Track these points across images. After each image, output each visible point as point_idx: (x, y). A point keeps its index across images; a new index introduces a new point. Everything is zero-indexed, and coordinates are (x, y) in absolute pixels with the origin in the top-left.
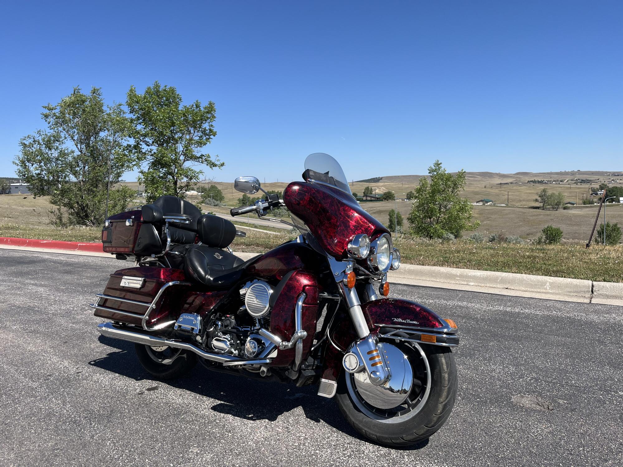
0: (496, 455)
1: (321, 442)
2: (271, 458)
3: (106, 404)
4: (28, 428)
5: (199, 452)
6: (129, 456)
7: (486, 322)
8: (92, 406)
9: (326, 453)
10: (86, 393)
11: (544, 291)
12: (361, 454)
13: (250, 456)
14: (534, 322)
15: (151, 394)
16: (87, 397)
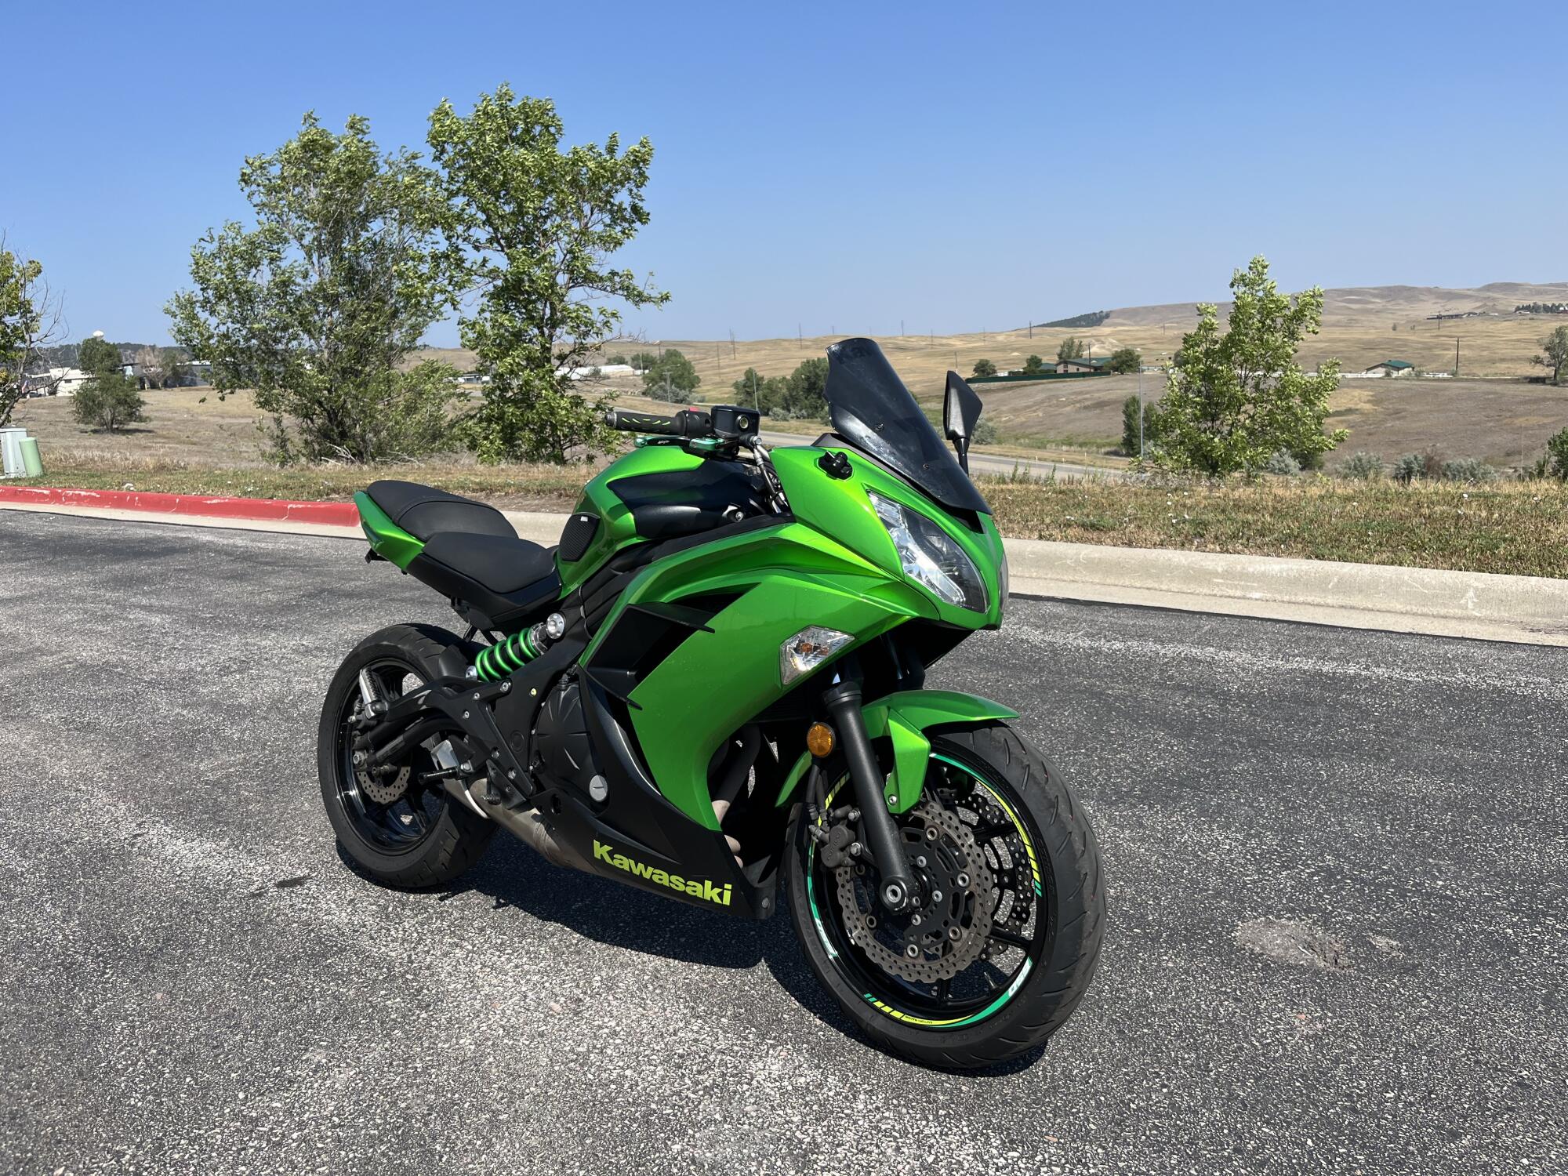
0: (1122, 1102)
1: (648, 1044)
2: (500, 1088)
3: (161, 922)
6: (151, 1067)
7: (1250, 703)
8: (126, 926)
9: (650, 1079)
11: (1459, 612)
12: (742, 1084)
13: (447, 1080)
14: (1389, 705)
15: (281, 898)
16: (128, 899)
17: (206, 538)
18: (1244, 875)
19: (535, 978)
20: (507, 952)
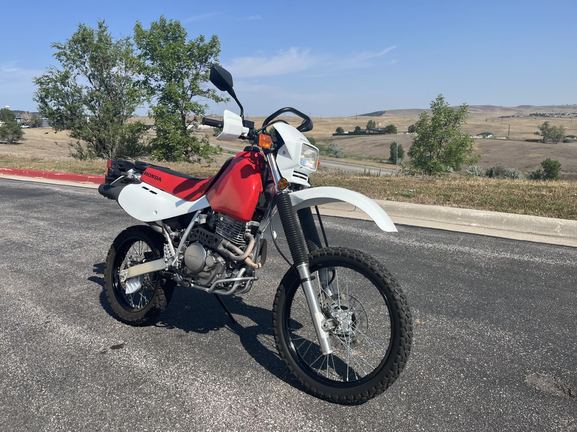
3: (63, 364)
7: (491, 272)
8: (48, 367)
10: (47, 349)
11: (554, 234)
15: (114, 355)
16: (48, 354)
17: (57, 189)
18: (520, 352)
19: (233, 397)
20: (218, 384)
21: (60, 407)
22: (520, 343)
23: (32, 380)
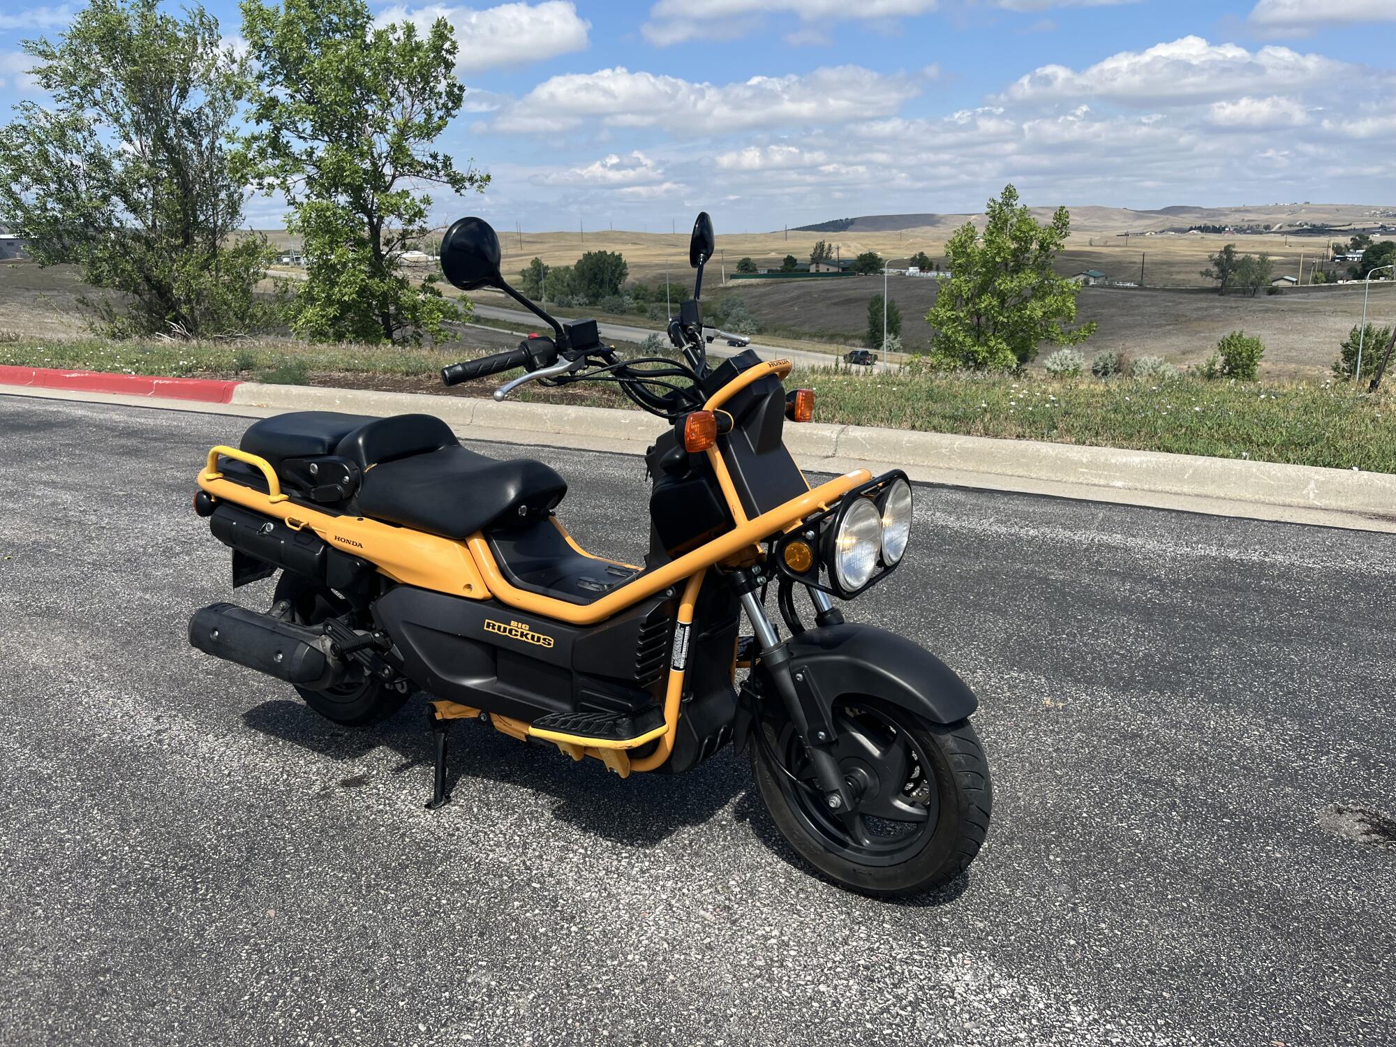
1: (826, 955)
2: (698, 1010)
3: (234, 828)
4: (29, 902)
5: (493, 983)
6: (303, 998)
7: (1185, 589)
8: (196, 834)
9: (848, 994)
10: (181, 794)
11: (1302, 502)
12: (946, 998)
13: (637, 1002)
14: (1308, 591)
15: (353, 799)
17: (79, 412)
18: (1289, 761)
19: (669, 884)
20: (624, 855)
21: (254, 925)
22: (1284, 740)
23: (164, 867)
